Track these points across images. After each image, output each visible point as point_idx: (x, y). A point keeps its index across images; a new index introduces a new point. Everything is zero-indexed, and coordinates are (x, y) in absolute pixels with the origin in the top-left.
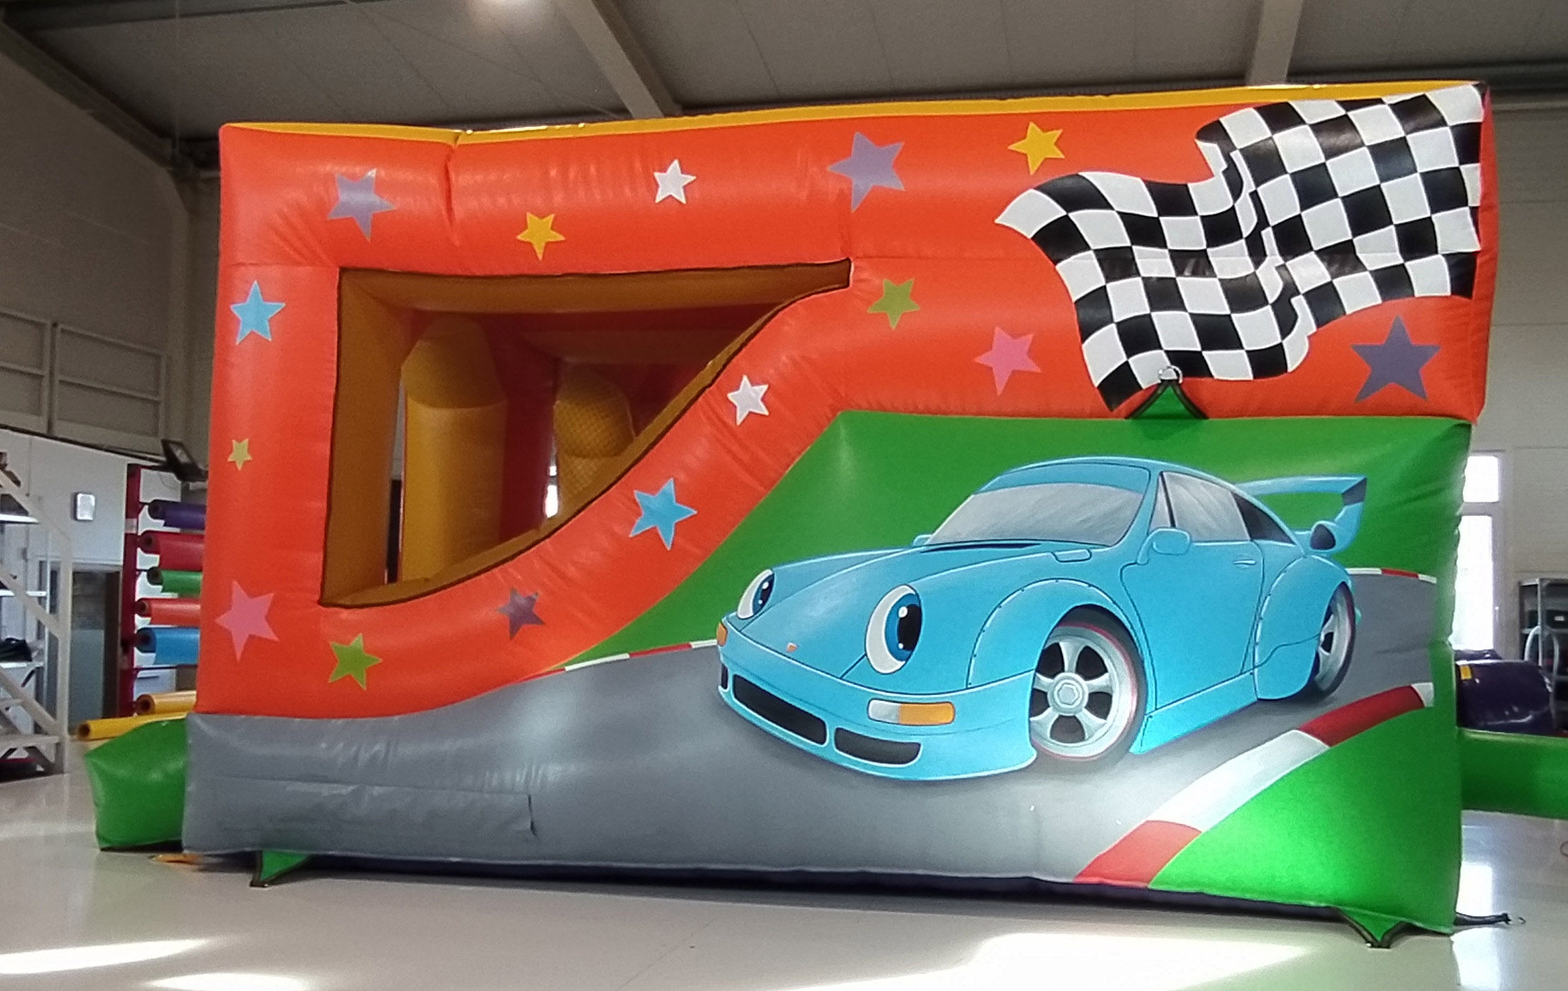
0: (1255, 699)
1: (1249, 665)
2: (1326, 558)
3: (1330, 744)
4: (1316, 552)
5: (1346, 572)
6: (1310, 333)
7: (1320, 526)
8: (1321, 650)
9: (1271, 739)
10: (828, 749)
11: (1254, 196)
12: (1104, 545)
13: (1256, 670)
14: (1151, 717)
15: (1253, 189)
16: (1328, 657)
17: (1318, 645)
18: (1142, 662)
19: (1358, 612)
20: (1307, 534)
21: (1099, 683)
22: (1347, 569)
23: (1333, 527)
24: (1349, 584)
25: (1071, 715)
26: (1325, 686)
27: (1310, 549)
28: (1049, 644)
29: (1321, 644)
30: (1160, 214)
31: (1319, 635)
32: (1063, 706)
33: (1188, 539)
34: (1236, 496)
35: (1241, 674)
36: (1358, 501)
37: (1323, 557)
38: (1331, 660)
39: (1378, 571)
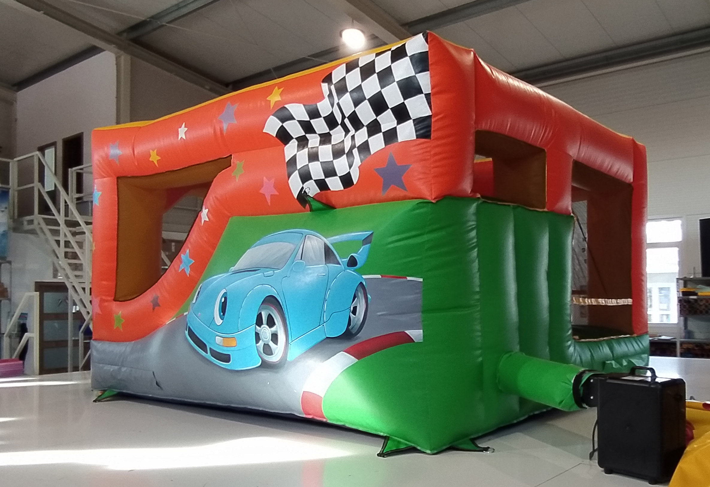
0: (324, 337)
1: (322, 322)
2: (353, 271)
3: (358, 359)
4: (349, 269)
5: (362, 277)
6: (359, 165)
7: (352, 256)
8: (351, 314)
9: (334, 356)
10: (208, 356)
11: (338, 104)
12: (278, 269)
13: (325, 323)
14: (291, 345)
15: (338, 101)
16: (355, 317)
17: (350, 312)
18: (286, 320)
19: (369, 296)
20: (346, 260)
21: (274, 329)
22: (363, 276)
23: (357, 257)
24: (364, 283)
25: (267, 343)
26: (354, 332)
27: (347, 267)
28: (259, 313)
29: (351, 312)
30: (311, 119)
31: (351, 307)
32: (265, 339)
33: (305, 264)
34: (325, 244)
35: (319, 325)
36: (369, 243)
37: (352, 271)
38: (356, 319)
39: (379, 276)
